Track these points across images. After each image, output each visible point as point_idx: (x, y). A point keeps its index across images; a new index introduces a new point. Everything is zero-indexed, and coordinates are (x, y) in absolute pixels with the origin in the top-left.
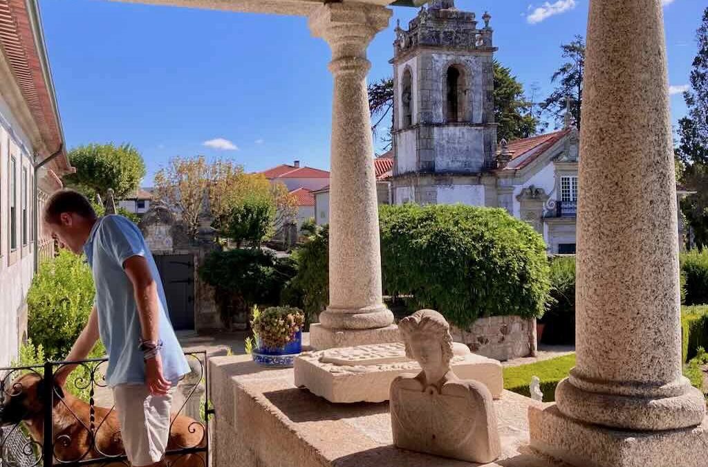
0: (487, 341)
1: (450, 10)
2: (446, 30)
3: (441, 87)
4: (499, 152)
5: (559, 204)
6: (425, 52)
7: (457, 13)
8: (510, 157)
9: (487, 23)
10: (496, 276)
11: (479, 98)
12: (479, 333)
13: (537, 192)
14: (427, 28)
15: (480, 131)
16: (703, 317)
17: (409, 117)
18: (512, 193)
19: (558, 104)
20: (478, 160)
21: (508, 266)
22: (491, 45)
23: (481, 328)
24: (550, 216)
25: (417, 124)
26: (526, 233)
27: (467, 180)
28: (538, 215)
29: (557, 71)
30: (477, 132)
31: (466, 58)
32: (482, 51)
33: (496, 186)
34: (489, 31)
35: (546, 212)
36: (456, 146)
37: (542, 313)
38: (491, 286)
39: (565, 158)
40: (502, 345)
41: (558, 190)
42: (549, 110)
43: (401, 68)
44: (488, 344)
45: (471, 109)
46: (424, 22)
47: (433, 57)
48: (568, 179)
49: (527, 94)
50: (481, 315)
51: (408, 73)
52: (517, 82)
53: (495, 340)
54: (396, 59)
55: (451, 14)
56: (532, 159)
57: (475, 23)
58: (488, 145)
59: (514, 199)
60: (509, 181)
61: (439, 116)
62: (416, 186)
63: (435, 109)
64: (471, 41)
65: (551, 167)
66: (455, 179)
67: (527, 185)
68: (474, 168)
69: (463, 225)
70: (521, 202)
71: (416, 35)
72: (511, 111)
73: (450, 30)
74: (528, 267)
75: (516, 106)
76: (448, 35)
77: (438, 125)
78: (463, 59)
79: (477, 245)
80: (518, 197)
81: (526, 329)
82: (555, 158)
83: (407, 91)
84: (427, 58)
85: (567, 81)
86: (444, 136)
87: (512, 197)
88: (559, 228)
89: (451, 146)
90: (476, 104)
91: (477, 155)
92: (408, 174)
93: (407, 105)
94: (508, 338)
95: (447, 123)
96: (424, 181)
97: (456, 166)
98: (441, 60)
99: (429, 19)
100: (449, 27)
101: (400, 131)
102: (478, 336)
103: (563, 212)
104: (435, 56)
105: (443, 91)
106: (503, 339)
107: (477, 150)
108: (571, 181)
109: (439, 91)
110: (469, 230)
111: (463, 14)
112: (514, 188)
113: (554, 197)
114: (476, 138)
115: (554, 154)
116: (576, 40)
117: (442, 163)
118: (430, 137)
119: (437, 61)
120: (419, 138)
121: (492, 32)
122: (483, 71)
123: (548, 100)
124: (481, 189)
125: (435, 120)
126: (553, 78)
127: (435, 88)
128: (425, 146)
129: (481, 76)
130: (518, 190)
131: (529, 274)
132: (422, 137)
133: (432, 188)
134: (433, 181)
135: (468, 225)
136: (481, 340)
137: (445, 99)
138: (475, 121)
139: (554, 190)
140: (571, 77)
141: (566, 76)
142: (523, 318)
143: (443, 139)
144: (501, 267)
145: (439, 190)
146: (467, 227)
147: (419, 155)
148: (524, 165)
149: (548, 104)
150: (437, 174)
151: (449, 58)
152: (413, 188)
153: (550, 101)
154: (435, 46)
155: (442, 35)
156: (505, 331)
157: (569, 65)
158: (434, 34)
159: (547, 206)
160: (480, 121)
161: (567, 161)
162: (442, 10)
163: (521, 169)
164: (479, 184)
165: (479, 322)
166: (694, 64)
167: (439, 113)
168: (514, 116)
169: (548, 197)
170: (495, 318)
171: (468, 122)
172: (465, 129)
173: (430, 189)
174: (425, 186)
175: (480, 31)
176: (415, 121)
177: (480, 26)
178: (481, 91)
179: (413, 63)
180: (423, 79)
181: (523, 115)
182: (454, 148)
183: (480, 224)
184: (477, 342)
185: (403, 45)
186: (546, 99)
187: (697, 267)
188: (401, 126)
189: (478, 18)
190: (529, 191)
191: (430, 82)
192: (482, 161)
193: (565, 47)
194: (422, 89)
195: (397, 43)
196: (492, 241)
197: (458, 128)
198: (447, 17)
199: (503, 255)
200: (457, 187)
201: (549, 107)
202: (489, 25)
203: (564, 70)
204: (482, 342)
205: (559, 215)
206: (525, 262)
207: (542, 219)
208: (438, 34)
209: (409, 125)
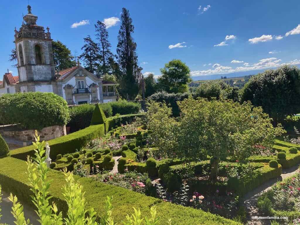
0: (47, 134)
1: (34, 25)
2: (33, 32)
3: (33, 52)
4: (56, 74)
5: (77, 89)
6: (26, 39)
7: (37, 27)
8: (60, 75)
9: (48, 31)
10: (48, 114)
11: (48, 56)
12: (44, 132)
13: (70, 86)
14: (25, 31)
15: (49, 67)
16: (113, 119)
17: (22, 62)
18: (62, 87)
19: (84, 57)
20: (49, 77)
21: (52, 110)
22: (50, 38)
23: (45, 130)
24: (75, 93)
25: (25, 65)
26: (60, 100)
27: (46, 83)
28: (71, 93)
29: (83, 46)
30: (48, 67)
31: (42, 42)
32: (47, 40)
33: (56, 84)
34: (49, 33)
35: (73, 92)
36: (41, 72)
37: (66, 123)
38: (47, 117)
39: (78, 75)
40: (53, 135)
41: (77, 86)
42: (81, 59)
43: (18, 45)
44: (48, 135)
45: (45, 60)
46: (24, 29)
47: (29, 42)
48: (80, 82)
49: (72, 54)
50: (45, 126)
51: (20, 46)
52: (69, 50)
53: (50, 134)
54: (16, 41)
55: (35, 27)
56: (68, 76)
57: (44, 31)
58: (52, 71)
59: (63, 89)
60: (61, 83)
61: (34, 62)
62: (27, 86)
63: (32, 60)
64: (43, 37)
65: (74, 78)
66: (41, 83)
67: (66, 84)
68: (48, 79)
69: (37, 99)
70: (65, 89)
71: (22, 33)
72: (67, 59)
73: (34, 32)
74: (60, 110)
75: (69, 58)
76: (34, 34)
77: (34, 65)
78: (41, 42)
79: (41, 105)
80: (64, 88)
81: (61, 129)
82: (75, 75)
83: (21, 53)
84: (27, 42)
85: (86, 50)
86: (36, 69)
87: (62, 88)
88: (78, 97)
89: (39, 72)
90: (47, 58)
91: (49, 75)
92: (24, 82)
93: (22, 58)
94: (55, 132)
95: (37, 64)
96: (30, 84)
97: (41, 79)
98: (32, 43)
99: (26, 28)
100: (35, 31)
101: (20, 67)
102: (44, 133)
103: (79, 92)
104: (30, 41)
105: (34, 53)
106: (53, 133)
107: (49, 73)
108: (81, 82)
109: (33, 53)
110: (39, 100)
111: (39, 27)
112: (62, 85)
113: (76, 87)
114: (48, 69)
115: (75, 74)
116: (88, 37)
117: (36, 78)
118: (31, 69)
119: (31, 43)
120: (26, 69)
121: (50, 34)
122: (49, 47)
123: (80, 56)
124: (51, 86)
125: (32, 63)
126: (82, 49)
127: (31, 52)
128: (29, 72)
129: (48, 49)
130: (64, 86)
131: (60, 112)
132: (28, 69)
133: (34, 87)
134: (33, 84)
135: (39, 99)
136: (45, 134)
137: (35, 56)
138: (47, 63)
139: (75, 86)
140: (87, 49)
141: (86, 48)
142: (60, 126)
143: (36, 70)
144: (50, 111)
145: (36, 87)
146: (38, 99)
147: (27, 75)
148: (65, 77)
149: (81, 57)
150: (34, 82)
151: (35, 42)
152: (26, 87)
153: (81, 56)
154: (30, 38)
155: (31, 34)
156: (54, 130)
157: (87, 45)
158: (29, 33)
159: (74, 91)
160: (49, 63)
161: (79, 76)
162: (31, 25)
163: (64, 79)
164: (50, 84)
165: (44, 129)
166: (117, 47)
167: (34, 61)
168: (69, 61)
169: (74, 88)
170: (50, 127)
171: (45, 64)
172: (44, 66)
173: (32, 87)
174: (31, 86)
175: (46, 33)
176: (25, 64)
177: (46, 31)
178: (48, 53)
179: (22, 43)
180: (26, 49)
181: (71, 61)
182: (40, 73)
183: (43, 98)
184: (44, 135)
185: (17, 36)
186: (80, 55)
187: (116, 106)
188: (20, 65)
189: (45, 29)
190: (67, 86)
191: (29, 50)
192: (51, 77)
193: (85, 39)
194: (26, 52)
195: (15, 36)
196: (47, 103)
197: (41, 66)
198: (34, 28)
199: (51, 107)
200: (43, 86)
201: (81, 58)
202: (49, 32)
203: (85, 46)
204: (45, 135)
205: (78, 93)
206: (59, 109)
207: (73, 94)
208: (30, 33)
209: (23, 65)
